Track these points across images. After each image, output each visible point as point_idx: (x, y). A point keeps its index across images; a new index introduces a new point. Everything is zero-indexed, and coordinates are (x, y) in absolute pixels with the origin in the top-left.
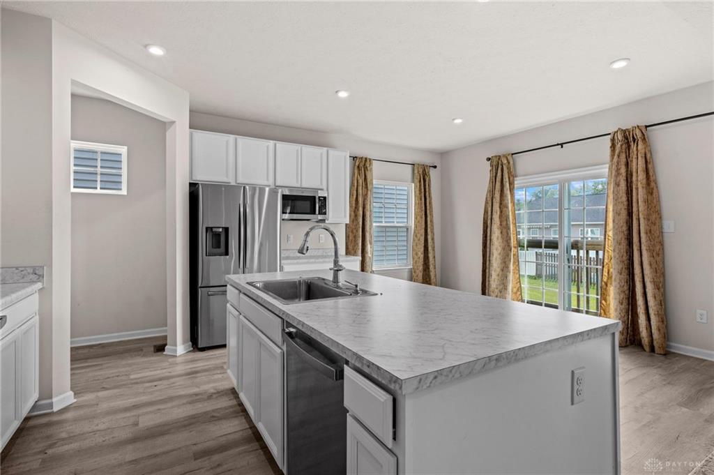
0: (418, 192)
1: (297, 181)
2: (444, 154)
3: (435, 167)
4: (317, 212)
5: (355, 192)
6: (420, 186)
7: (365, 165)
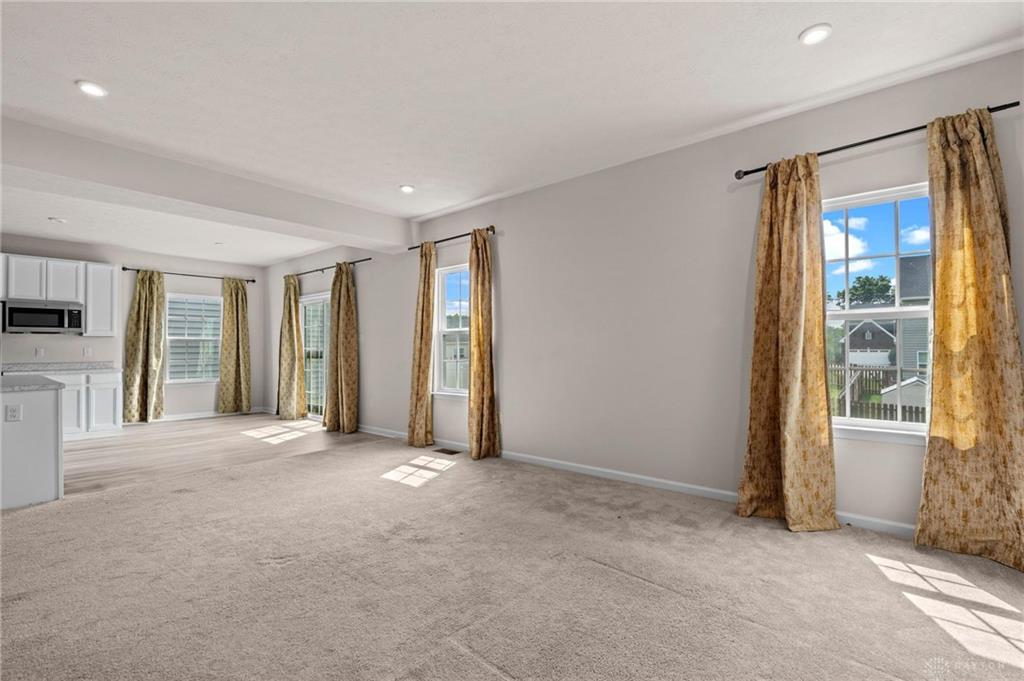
0: (227, 307)
1: (41, 295)
2: (264, 269)
3: (254, 281)
4: (66, 325)
5: (136, 306)
6: (232, 300)
7: (150, 278)
